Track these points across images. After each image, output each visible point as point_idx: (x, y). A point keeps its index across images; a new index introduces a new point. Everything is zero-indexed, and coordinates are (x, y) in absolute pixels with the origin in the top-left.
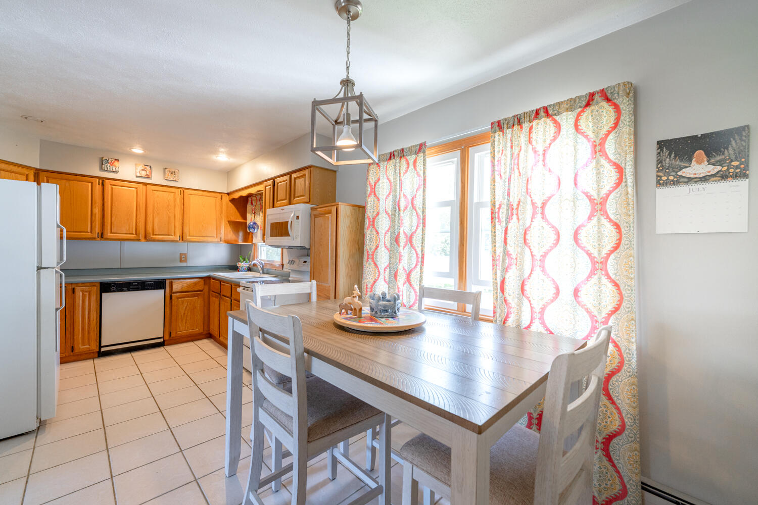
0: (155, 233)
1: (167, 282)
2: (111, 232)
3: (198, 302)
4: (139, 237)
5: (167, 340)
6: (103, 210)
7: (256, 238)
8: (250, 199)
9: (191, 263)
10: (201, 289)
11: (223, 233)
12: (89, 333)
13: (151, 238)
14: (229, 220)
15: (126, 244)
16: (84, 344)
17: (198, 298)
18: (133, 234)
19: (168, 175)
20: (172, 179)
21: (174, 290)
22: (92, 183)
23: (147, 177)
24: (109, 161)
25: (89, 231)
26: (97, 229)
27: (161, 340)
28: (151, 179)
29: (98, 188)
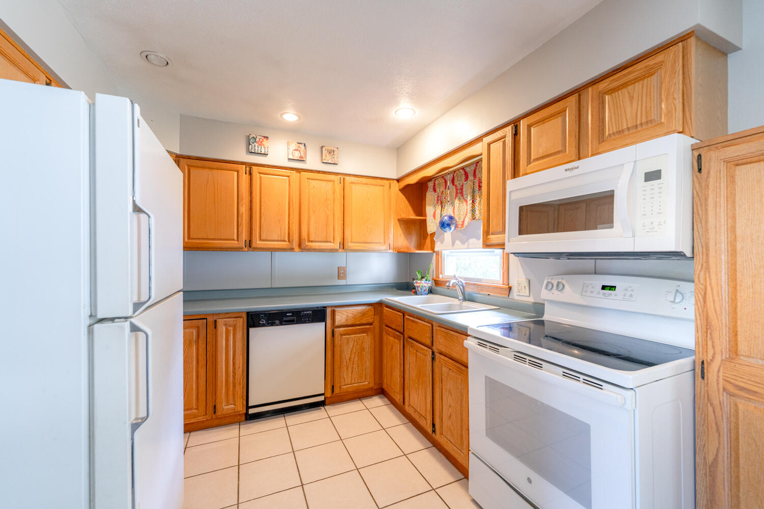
0: (311, 240)
1: (329, 311)
2: (261, 240)
3: (367, 340)
4: (292, 245)
5: (329, 398)
6: (251, 209)
7: (442, 242)
8: (431, 184)
9: (351, 280)
10: (371, 321)
11: (391, 237)
12: (234, 386)
13: (307, 245)
14: (400, 217)
15: (277, 255)
16: (228, 403)
17: (367, 334)
18: (285, 241)
19: (326, 156)
20: (330, 162)
21: (337, 323)
22: (238, 172)
23: (301, 160)
24: (257, 140)
25: (235, 238)
26: (244, 236)
27: (322, 398)
28: (306, 163)
29: (245, 178)
